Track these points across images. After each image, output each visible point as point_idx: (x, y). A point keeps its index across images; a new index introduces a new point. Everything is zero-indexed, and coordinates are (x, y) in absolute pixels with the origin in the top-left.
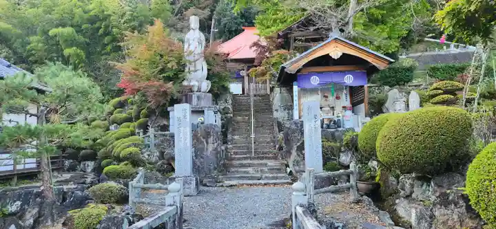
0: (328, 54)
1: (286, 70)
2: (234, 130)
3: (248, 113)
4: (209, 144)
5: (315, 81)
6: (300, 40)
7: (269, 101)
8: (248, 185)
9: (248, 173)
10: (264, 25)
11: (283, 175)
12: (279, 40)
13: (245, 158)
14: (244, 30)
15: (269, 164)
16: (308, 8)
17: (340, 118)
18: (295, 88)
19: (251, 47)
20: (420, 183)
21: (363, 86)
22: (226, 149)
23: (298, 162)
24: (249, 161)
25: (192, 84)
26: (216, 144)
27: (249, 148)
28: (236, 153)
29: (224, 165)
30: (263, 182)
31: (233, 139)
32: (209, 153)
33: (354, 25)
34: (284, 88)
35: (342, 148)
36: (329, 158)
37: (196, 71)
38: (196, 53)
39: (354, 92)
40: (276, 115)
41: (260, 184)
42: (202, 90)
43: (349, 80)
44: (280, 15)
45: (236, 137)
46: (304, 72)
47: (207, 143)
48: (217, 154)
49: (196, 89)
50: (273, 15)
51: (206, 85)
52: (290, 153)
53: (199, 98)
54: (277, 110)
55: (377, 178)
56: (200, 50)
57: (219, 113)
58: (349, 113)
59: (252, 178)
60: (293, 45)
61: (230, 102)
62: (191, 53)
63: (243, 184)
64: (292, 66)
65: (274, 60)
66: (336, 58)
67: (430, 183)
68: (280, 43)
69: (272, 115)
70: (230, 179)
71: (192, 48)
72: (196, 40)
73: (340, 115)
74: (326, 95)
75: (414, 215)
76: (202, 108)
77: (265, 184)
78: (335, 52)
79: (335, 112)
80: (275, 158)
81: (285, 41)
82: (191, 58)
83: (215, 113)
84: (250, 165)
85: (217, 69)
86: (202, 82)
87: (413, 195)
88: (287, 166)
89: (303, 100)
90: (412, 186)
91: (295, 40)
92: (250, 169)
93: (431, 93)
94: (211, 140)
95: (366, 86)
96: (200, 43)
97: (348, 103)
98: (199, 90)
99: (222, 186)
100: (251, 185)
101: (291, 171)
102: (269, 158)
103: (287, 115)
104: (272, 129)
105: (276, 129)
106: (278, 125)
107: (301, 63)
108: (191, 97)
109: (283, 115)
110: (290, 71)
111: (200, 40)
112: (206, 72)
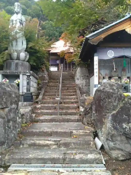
0: (125, 30)
23: (112, 136)
40: (77, 82)
42: (21, 59)
46: (102, 47)
49: (15, 58)
51: (25, 55)
52: (102, 122)
53: (17, 65)
54: (78, 79)
72: (18, 21)
76: (18, 73)
98: (18, 58)
103: (85, 83)
104: (76, 92)
105: (78, 92)
106: (80, 89)
107: (103, 36)
108: (11, 64)
109: (82, 82)
110: (93, 42)
111: (22, 21)
112: (25, 46)
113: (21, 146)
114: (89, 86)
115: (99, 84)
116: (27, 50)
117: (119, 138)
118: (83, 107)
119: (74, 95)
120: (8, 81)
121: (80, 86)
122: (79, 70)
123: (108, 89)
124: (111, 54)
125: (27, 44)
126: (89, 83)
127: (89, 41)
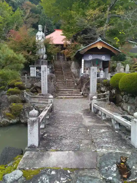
0: (97, 47)
15: (74, 90)
18: (83, 60)
20: (131, 97)
26: (54, 82)
32: (52, 85)
35: (102, 85)
42: (44, 58)
47: (51, 81)
48: (55, 86)
52: (83, 86)
54: (73, 69)
56: (43, 40)
63: (65, 98)
64: (82, 51)
66: (100, 49)
67: (135, 97)
69: (71, 70)
70: (60, 95)
72: (41, 36)
75: (129, 108)
77: (74, 98)
78: (100, 46)
87: (129, 102)
88: (81, 91)
90: (128, 99)
92: (67, 92)
93: (135, 66)
94: (53, 80)
97: (102, 67)
98: (42, 58)
99: (58, 98)
100: (68, 98)
101: (82, 93)
102: (72, 88)
103: (77, 71)
104: (72, 76)
105: (74, 77)
106: (74, 75)
107: (86, 50)
108: (39, 61)
109: (75, 71)
110: (82, 53)
111: (43, 36)
112: (45, 51)
113: (58, 93)
114: (79, 73)
115: (84, 73)
116: (46, 53)
117: (87, 90)
118: (76, 83)
119: (71, 78)
120: (39, 70)
121: (74, 73)
122: (73, 63)
123: (85, 76)
124: (90, 58)
125: (46, 50)
126: (79, 71)
127: (80, 52)
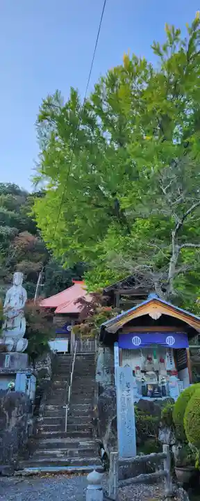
0: (148, 315)
1: (106, 329)
2: (49, 398)
3: (67, 376)
4: (13, 418)
5: (136, 341)
6: (125, 298)
7: (93, 362)
8: (51, 473)
9: (54, 456)
10: (92, 281)
11: (95, 459)
12: (104, 297)
13: (56, 436)
14: (74, 284)
15: (81, 443)
16: (131, 268)
17: (165, 384)
18: (116, 349)
19: (75, 303)
21: (185, 349)
22: (36, 422)
23: (112, 441)
24: (59, 440)
25: (7, 342)
26: (20, 418)
27: (62, 422)
28: (46, 429)
29: (28, 446)
30: (69, 469)
31: (46, 409)
32: (10, 430)
33: (177, 285)
34: (108, 348)
35: (161, 423)
36: (145, 436)
37: (13, 328)
38: (16, 309)
39: (178, 354)
40: (98, 378)
41: (66, 472)
42: (18, 350)
43: (170, 341)
44: (107, 272)
45: (50, 407)
46: (126, 332)
47: (10, 416)
48: (20, 430)
49: (10, 348)
50: (101, 272)
51: (22, 344)
52: (105, 429)
53: (12, 358)
55: (197, 463)
56: (21, 306)
57: (32, 377)
58: (174, 378)
59: (59, 464)
60: (119, 302)
61: (49, 362)
62: (10, 309)
63: (45, 473)
64: (112, 326)
65: (97, 317)
66: (156, 319)
68: (105, 299)
69: (95, 378)
70: (32, 465)
71: (12, 304)
73: (165, 380)
74: (150, 357)
76: (14, 371)
77: (72, 473)
78: (155, 312)
79: (160, 376)
80: (90, 436)
81: (111, 298)
82: (10, 314)
83: (28, 376)
84: (58, 446)
85: (37, 326)
86: (18, 340)
88: (102, 446)
89: (124, 362)
91: (121, 297)
92: (57, 452)
94: (14, 413)
95: (187, 349)
96: (21, 298)
97: (172, 367)
98: (14, 350)
99: (21, 475)
100: (55, 473)
101: (105, 453)
102: (82, 436)
103: (110, 379)
107: (122, 323)
109: (105, 378)
110: (111, 330)
111: (22, 296)
